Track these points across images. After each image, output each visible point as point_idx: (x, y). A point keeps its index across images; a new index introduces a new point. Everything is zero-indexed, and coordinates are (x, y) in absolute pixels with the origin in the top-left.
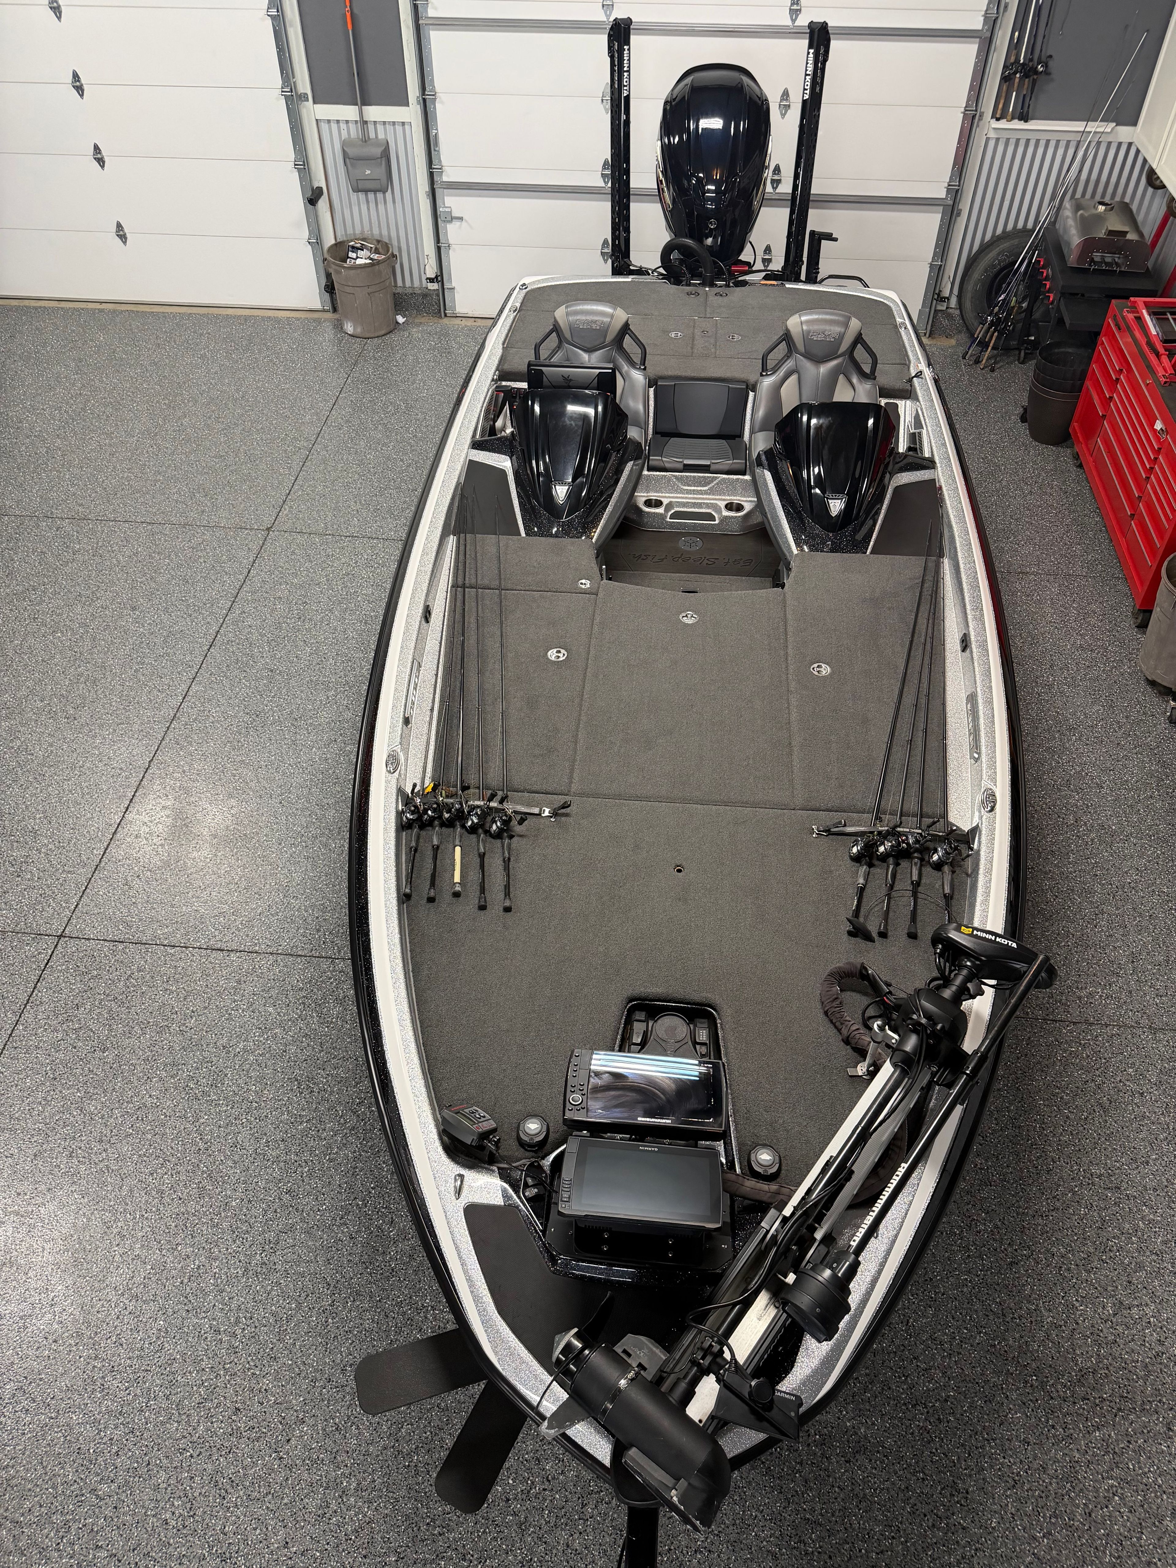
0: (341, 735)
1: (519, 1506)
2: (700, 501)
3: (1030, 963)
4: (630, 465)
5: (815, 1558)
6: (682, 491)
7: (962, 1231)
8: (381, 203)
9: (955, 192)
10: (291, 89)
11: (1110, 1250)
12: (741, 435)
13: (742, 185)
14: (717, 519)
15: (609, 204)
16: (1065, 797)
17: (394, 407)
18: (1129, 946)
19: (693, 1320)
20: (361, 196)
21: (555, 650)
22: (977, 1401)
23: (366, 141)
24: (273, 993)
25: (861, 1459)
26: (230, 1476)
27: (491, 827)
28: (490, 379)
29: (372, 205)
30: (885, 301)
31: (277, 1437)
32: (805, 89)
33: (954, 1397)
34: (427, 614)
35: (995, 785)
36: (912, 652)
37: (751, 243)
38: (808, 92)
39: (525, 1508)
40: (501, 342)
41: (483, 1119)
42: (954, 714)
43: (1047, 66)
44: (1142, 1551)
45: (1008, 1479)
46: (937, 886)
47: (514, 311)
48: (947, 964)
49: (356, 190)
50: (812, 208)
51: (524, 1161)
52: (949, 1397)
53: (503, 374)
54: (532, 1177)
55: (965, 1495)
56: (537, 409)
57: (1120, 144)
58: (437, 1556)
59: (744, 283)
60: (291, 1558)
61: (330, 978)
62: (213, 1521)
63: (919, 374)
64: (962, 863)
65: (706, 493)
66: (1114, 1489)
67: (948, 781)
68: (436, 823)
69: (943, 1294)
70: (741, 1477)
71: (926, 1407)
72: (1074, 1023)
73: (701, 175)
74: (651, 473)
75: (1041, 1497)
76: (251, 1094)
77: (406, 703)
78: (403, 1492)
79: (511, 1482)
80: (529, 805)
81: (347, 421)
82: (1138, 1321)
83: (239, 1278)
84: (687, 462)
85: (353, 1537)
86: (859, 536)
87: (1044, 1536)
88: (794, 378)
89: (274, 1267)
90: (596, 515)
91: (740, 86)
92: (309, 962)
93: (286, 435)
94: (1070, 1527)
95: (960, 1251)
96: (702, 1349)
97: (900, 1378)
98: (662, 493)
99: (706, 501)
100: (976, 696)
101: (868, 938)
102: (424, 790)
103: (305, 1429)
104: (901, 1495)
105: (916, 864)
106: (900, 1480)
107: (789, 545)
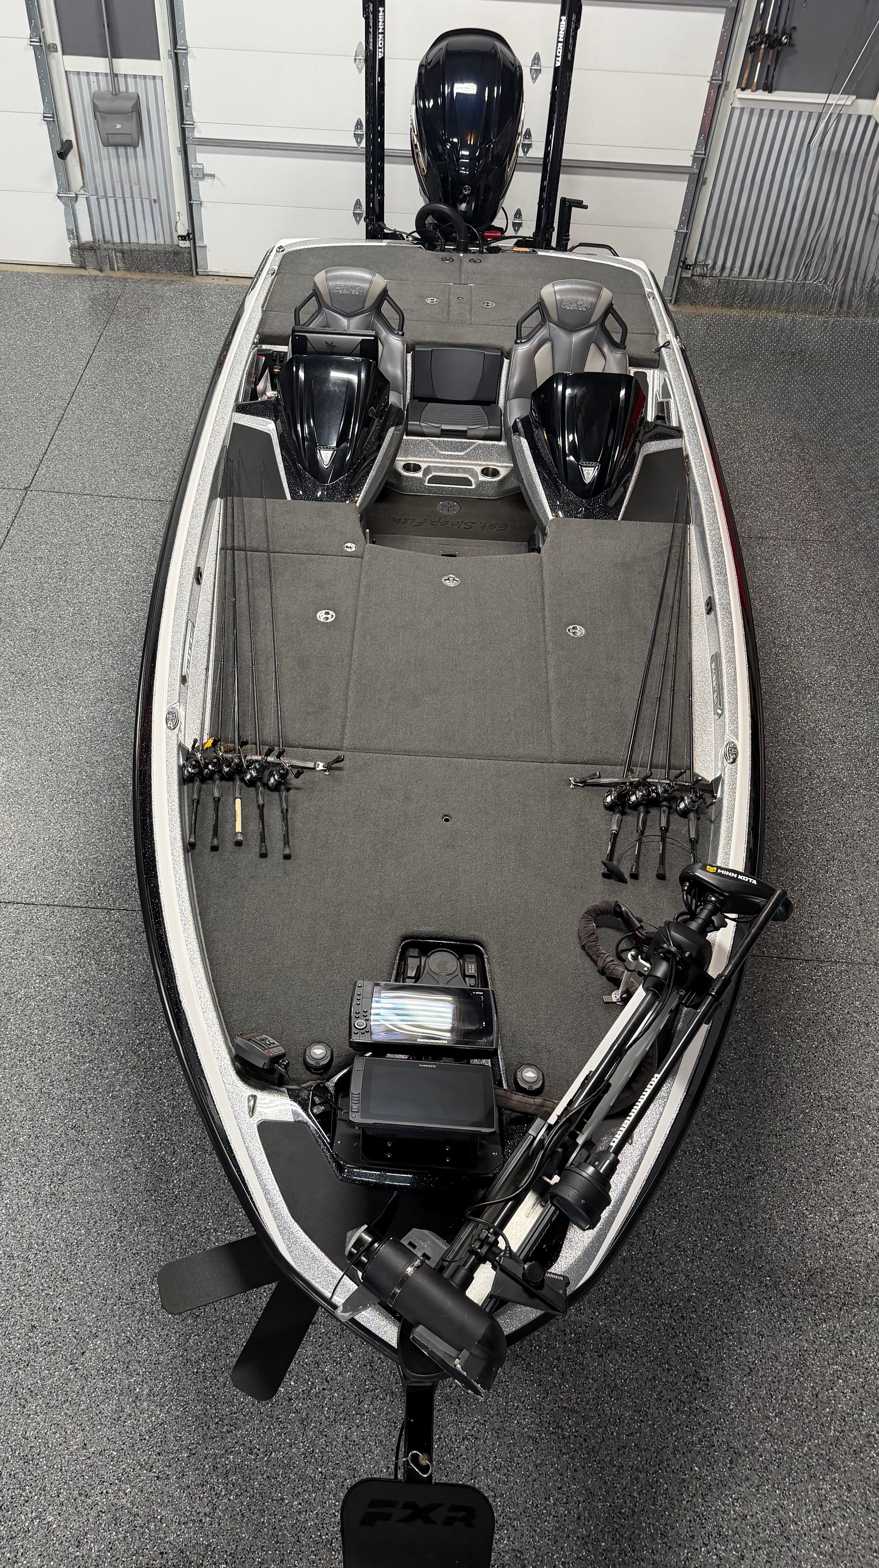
0: (107, 694)
1: (300, 1404)
2: (457, 466)
3: (768, 898)
4: (391, 430)
5: (571, 1441)
6: (439, 456)
7: (704, 1150)
8: (131, 158)
9: (701, 161)
10: (40, 39)
11: (837, 1164)
12: (496, 402)
13: (495, 152)
14: (473, 483)
15: (364, 165)
16: (799, 752)
17: (149, 366)
18: (857, 890)
19: (472, 1214)
20: (112, 150)
21: (324, 612)
22: (717, 1300)
23: (116, 95)
24: (52, 942)
25: (613, 1353)
26: (29, 1387)
27: (269, 780)
28: (251, 342)
29: (123, 160)
30: (634, 271)
31: (72, 1350)
32: (557, 56)
33: (696, 1297)
34: (198, 576)
35: (737, 738)
36: (661, 614)
37: (503, 209)
38: (560, 59)
39: (306, 1406)
40: (260, 306)
41: (272, 1046)
42: (700, 673)
43: (791, 38)
44: (862, 1426)
45: (744, 1367)
46: (683, 831)
47: (272, 274)
48: (694, 901)
49: (107, 144)
50: (563, 173)
51: (311, 1082)
52: (691, 1297)
53: (264, 338)
54: (319, 1096)
55: (706, 1382)
56: (302, 374)
57: (860, 117)
58: (226, 1451)
59: (497, 250)
60: (89, 1458)
61: (107, 928)
62: (15, 1428)
63: (667, 345)
64: (707, 810)
65: (462, 458)
66: (839, 1373)
67: (694, 735)
68: (217, 776)
69: (686, 1207)
70: (504, 1373)
71: (671, 1307)
72: (807, 961)
73: (455, 140)
74: (410, 438)
75: (774, 1382)
76: (34, 1038)
77: (182, 662)
78: (192, 1396)
79: (292, 1383)
80: (304, 759)
81: (102, 380)
82: (861, 1226)
83: (30, 1208)
84: (444, 427)
85: (147, 1437)
86: (611, 503)
87: (776, 1416)
88: (547, 346)
89: (63, 1197)
90: (360, 480)
91: (493, 51)
92: (85, 913)
93: (40, 393)
94: (799, 1407)
95: (702, 1168)
96: (479, 1239)
97: (647, 1281)
98: (420, 457)
99: (463, 466)
100: (720, 656)
101: (621, 879)
102: (203, 745)
103: (99, 1342)
104: (649, 1384)
105: (664, 812)
106: (648, 1371)
107: (545, 511)
